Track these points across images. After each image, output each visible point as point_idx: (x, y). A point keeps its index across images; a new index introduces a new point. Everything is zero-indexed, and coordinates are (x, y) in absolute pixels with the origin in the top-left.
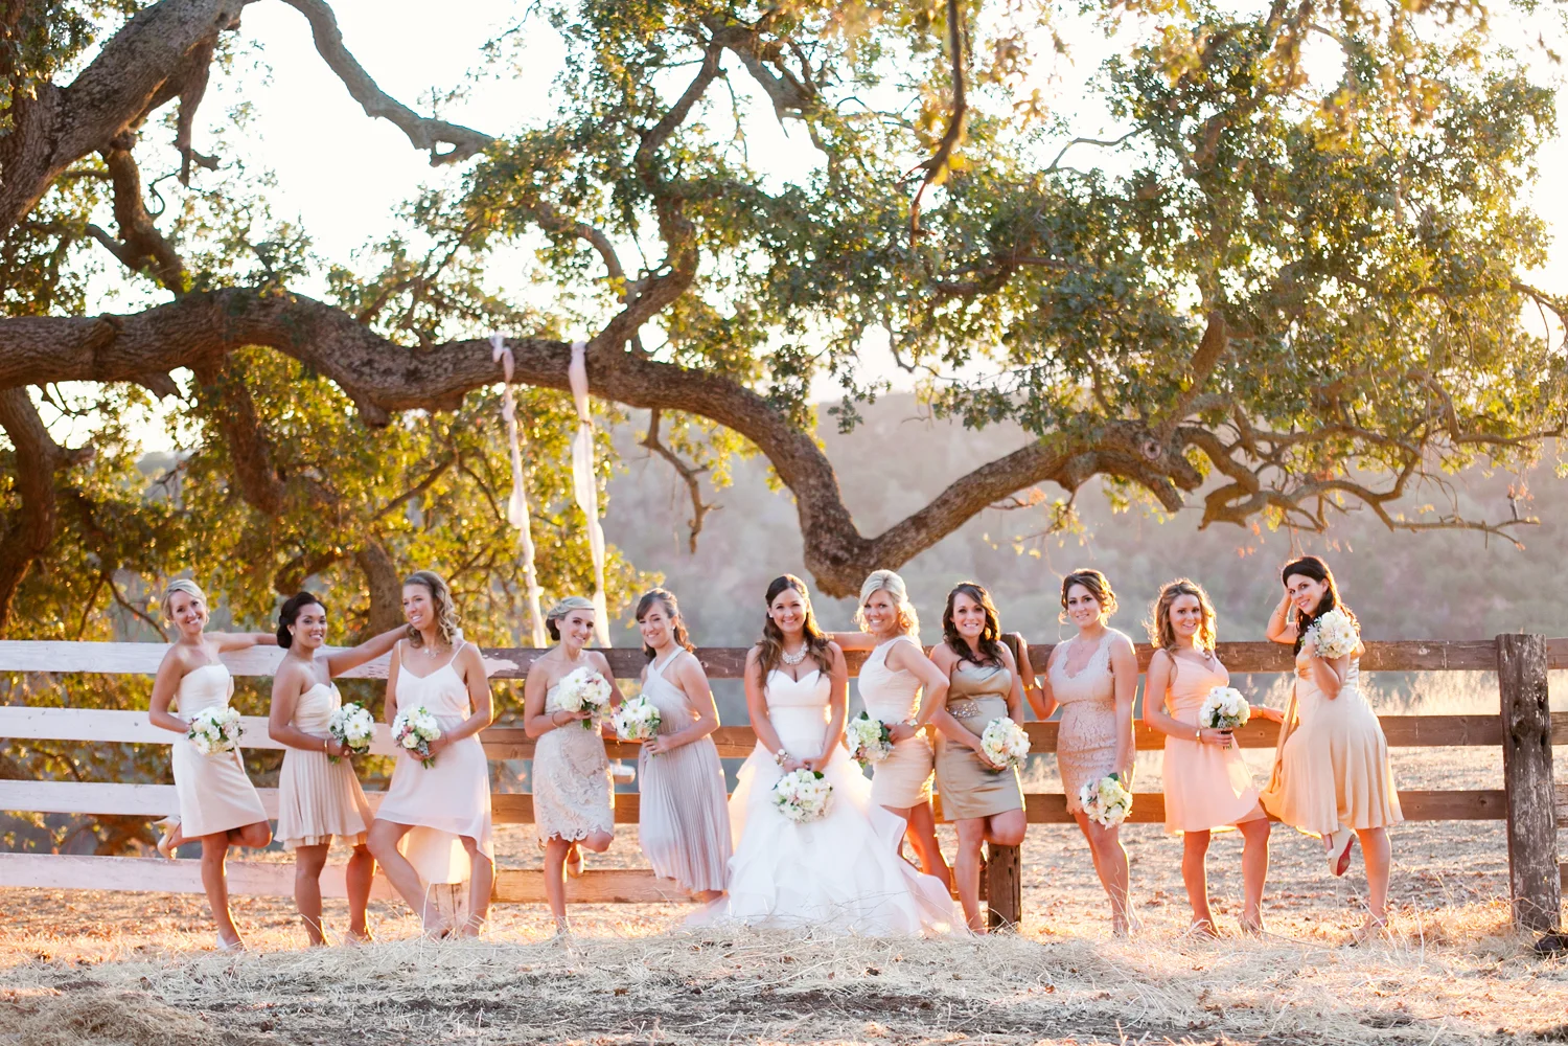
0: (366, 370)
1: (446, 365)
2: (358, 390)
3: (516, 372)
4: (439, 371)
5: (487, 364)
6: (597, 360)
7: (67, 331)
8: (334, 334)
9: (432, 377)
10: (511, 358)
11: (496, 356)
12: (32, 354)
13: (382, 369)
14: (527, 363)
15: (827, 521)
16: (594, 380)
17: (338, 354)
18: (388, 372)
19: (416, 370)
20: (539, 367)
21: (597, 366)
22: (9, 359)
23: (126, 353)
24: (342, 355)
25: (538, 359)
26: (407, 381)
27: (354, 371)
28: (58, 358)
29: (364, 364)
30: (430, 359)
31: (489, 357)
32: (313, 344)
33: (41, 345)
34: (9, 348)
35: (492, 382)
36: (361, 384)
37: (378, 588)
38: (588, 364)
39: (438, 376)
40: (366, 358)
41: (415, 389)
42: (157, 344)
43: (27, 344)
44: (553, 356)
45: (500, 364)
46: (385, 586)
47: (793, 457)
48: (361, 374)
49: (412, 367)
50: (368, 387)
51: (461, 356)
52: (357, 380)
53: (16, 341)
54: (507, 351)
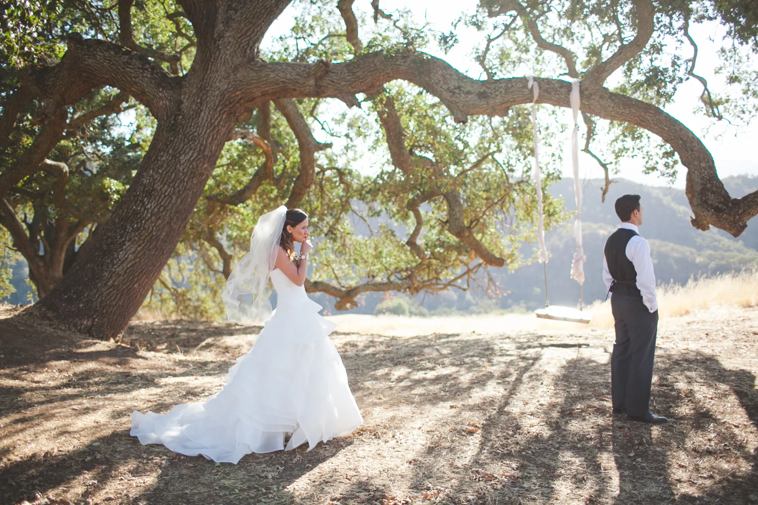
0: (457, 91)
1: (500, 90)
2: (452, 102)
3: (540, 96)
4: (497, 93)
5: (524, 90)
6: (587, 89)
7: (303, 69)
8: (441, 72)
9: (493, 96)
10: (538, 87)
11: (530, 86)
12: (283, 80)
13: (466, 91)
14: (546, 91)
15: (712, 186)
16: (583, 101)
17: (442, 82)
18: (468, 93)
19: (484, 92)
20: (553, 93)
21: (586, 93)
22: (272, 82)
23: (333, 82)
24: (444, 83)
25: (552, 88)
26: (479, 98)
27: (451, 92)
28: (297, 82)
29: (455, 89)
30: (493, 86)
31: (526, 86)
32: (429, 77)
33: (288, 75)
34: (272, 76)
35: (525, 101)
36: (454, 99)
37: (453, 210)
38: (581, 92)
39: (497, 95)
40: (457, 85)
41: (483, 102)
42: (348, 78)
43: (281, 74)
44: (561, 88)
45: (531, 90)
46: (457, 209)
47: (692, 150)
48: (454, 93)
49: (482, 90)
50: (457, 100)
51: (510, 85)
52: (451, 97)
53: (276, 73)
54: (536, 84)
